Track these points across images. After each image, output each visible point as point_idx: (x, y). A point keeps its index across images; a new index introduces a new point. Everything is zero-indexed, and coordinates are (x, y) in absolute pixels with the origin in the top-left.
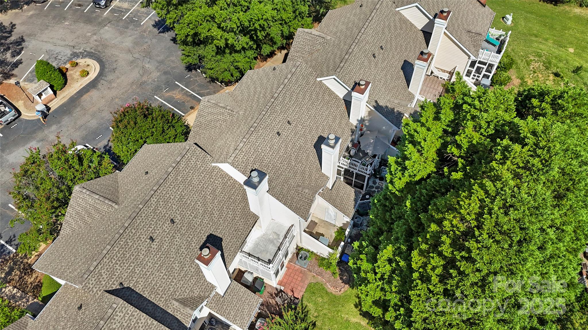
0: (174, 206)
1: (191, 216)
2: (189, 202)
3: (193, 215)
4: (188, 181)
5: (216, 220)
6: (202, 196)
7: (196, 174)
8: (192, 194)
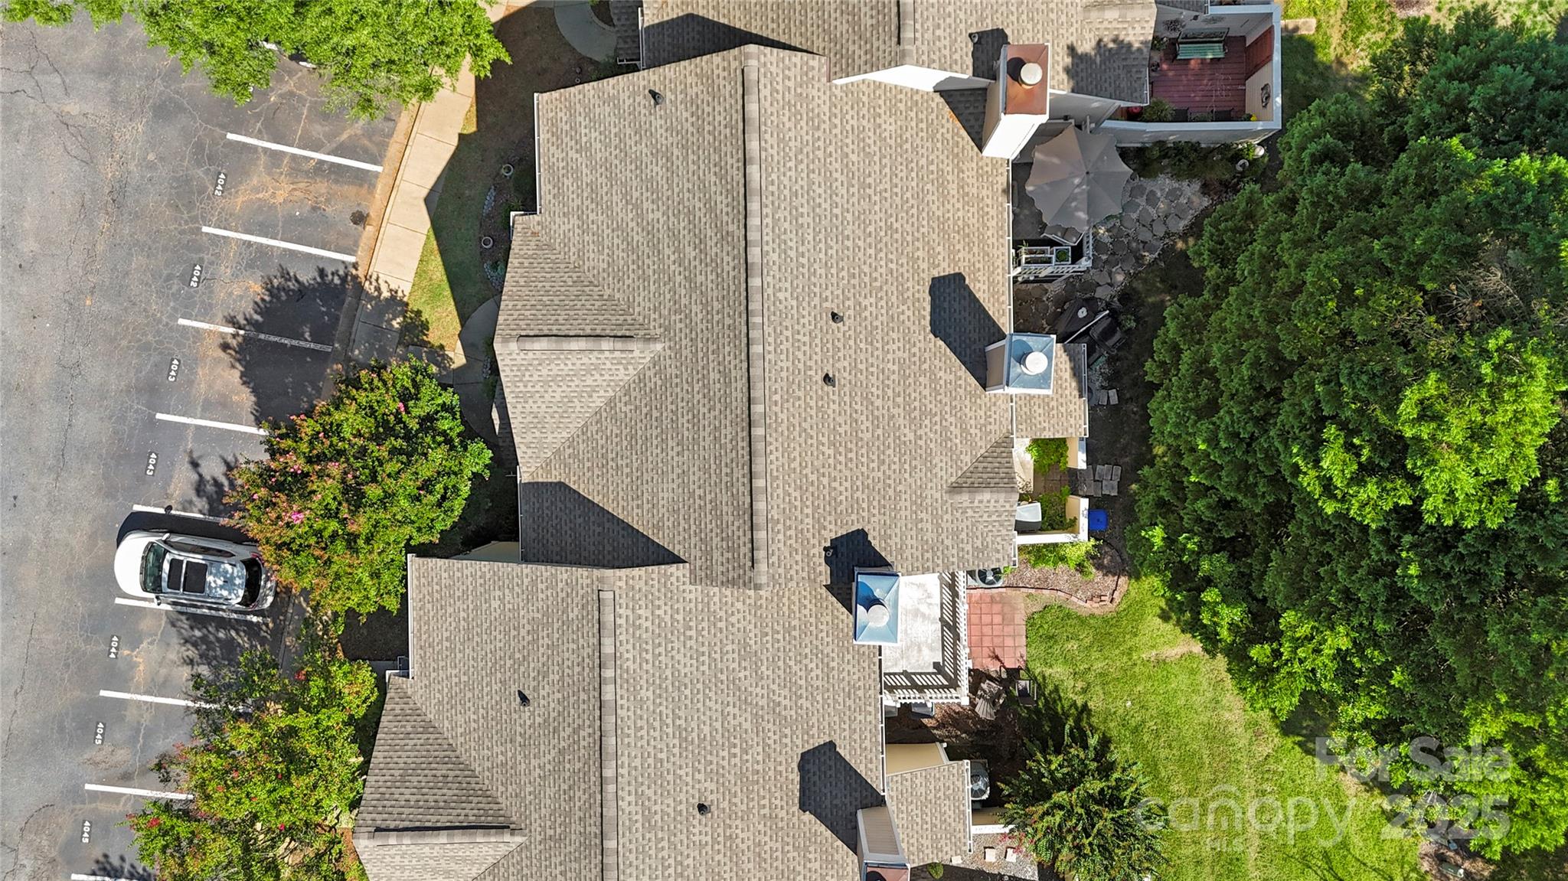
0: (682, 772)
1: (735, 756)
2: (706, 729)
3: (737, 751)
4: (669, 682)
5: (793, 713)
6: (724, 687)
7: (676, 645)
8: (700, 705)
